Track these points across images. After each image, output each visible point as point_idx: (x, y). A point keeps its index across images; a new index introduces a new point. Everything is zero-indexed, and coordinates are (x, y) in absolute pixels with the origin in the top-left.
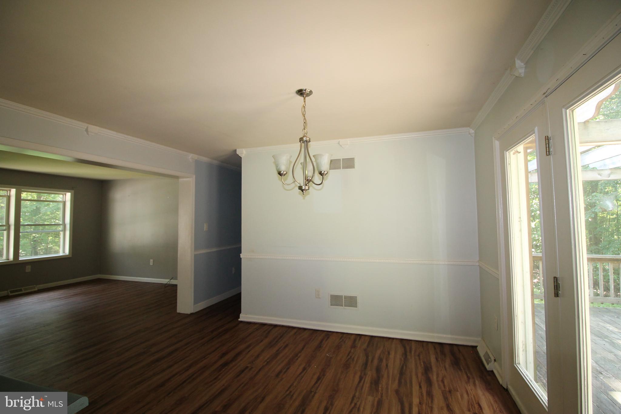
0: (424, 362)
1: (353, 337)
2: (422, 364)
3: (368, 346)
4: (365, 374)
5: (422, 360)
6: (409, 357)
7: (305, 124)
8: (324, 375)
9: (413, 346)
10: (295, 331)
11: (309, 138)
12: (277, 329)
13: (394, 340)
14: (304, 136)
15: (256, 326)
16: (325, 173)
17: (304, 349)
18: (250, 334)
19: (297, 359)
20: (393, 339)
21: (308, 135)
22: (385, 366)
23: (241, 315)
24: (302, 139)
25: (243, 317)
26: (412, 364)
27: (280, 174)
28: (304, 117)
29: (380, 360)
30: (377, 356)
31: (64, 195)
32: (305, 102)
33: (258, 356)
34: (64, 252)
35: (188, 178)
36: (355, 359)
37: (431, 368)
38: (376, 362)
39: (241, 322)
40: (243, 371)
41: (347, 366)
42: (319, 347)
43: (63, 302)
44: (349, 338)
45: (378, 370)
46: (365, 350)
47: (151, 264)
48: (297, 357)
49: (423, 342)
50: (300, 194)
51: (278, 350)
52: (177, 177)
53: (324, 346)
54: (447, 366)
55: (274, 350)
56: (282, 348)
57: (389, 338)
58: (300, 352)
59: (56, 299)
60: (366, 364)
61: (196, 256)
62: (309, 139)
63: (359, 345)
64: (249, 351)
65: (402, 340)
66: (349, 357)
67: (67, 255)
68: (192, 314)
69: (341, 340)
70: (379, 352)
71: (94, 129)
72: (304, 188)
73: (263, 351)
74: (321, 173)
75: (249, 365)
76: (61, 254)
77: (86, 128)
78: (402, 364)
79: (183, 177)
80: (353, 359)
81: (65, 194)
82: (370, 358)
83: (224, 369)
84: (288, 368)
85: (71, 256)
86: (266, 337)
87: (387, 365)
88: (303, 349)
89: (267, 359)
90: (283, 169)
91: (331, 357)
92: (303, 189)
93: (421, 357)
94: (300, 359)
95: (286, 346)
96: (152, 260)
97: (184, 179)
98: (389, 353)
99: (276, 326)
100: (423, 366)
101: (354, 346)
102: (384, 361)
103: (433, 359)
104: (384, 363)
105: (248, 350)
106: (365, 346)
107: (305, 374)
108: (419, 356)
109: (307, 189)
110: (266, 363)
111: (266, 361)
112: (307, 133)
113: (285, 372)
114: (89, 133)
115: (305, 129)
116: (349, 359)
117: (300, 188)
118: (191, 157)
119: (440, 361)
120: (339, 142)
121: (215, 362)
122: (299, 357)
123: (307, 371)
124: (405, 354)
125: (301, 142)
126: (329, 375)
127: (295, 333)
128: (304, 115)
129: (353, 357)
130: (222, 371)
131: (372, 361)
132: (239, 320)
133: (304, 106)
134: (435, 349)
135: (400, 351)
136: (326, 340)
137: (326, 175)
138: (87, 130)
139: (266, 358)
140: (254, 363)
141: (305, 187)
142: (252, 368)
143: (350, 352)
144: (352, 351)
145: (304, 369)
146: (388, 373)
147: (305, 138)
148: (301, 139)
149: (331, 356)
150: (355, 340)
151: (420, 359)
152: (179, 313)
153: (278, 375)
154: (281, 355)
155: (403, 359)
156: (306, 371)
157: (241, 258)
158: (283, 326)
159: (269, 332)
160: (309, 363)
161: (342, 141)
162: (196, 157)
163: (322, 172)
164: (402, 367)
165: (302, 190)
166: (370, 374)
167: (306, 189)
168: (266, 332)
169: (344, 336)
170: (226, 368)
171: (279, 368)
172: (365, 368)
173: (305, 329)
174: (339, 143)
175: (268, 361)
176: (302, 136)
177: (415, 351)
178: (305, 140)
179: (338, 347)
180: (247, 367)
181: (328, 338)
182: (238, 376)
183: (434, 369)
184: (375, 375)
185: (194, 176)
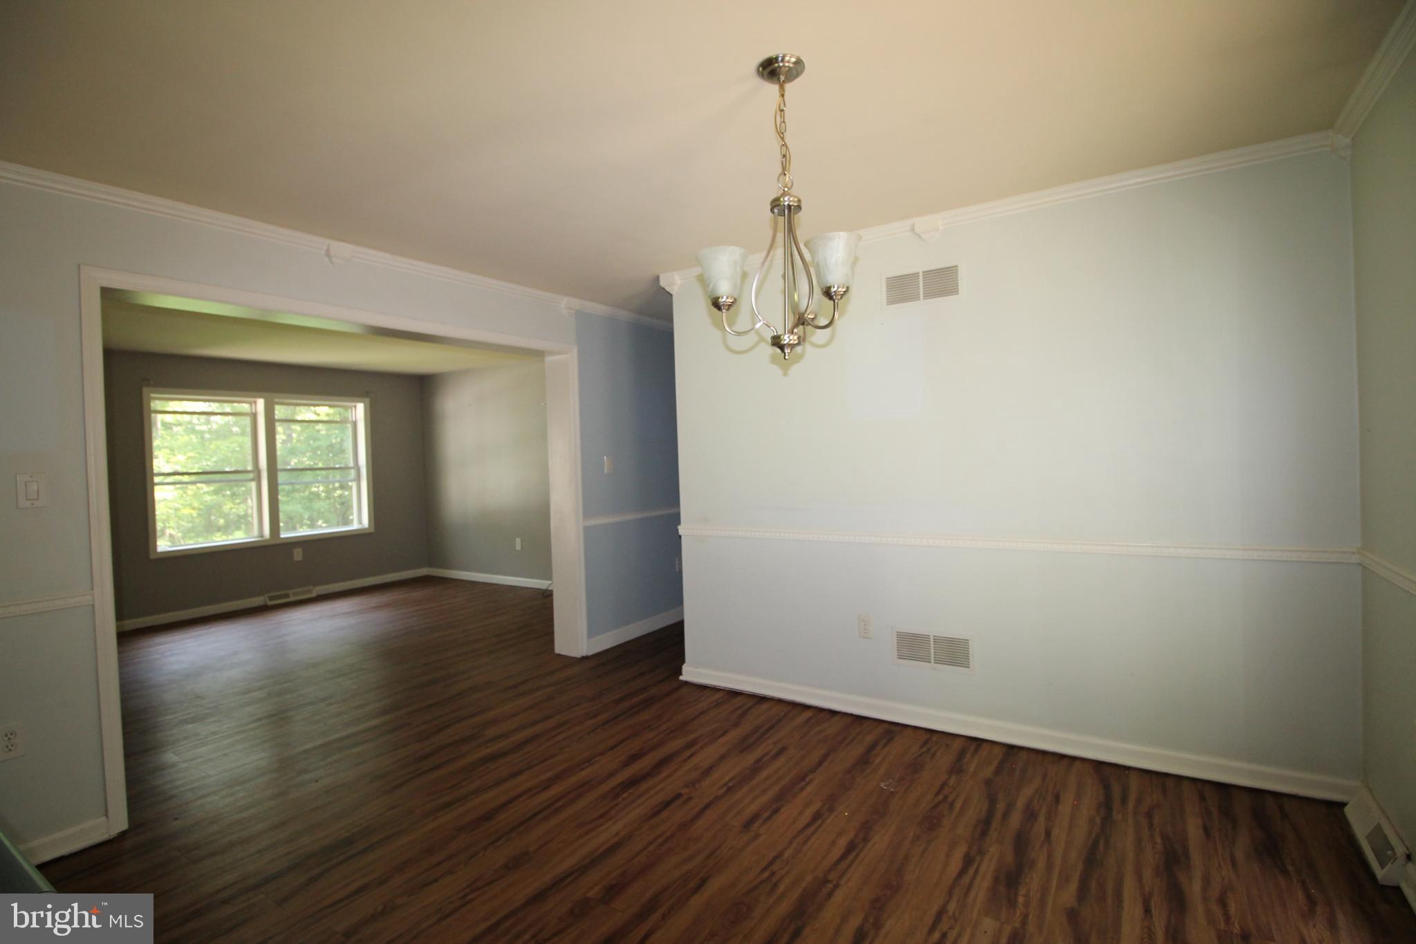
0: (1165, 837)
1: (957, 745)
2: (1159, 840)
3: (998, 772)
4: (981, 852)
5: (1157, 830)
6: (1117, 816)
7: (784, 160)
8: (866, 840)
9: (1134, 783)
10: (809, 714)
11: (796, 197)
12: (764, 706)
13: (1078, 764)
14: (784, 194)
15: (718, 696)
16: (840, 289)
17: (826, 763)
18: (702, 713)
19: (802, 789)
20: (1074, 759)
21: (794, 191)
22: (1043, 835)
23: (685, 668)
24: (777, 203)
25: (690, 673)
26: (1125, 839)
27: (716, 304)
28: (783, 139)
29: (1030, 815)
30: (1021, 802)
31: (354, 409)
32: (783, 96)
33: (708, 771)
34: (360, 522)
35: (559, 353)
36: (958, 805)
37: (1188, 857)
38: (1016, 819)
39: (686, 683)
40: (666, 805)
41: (931, 822)
42: (864, 761)
43: (352, 621)
44: (947, 745)
45: (1021, 843)
46: (988, 783)
47: (518, 547)
48: (803, 783)
49: (1167, 775)
50: (774, 360)
51: (758, 761)
52: (538, 354)
53: (877, 761)
54: (1240, 855)
55: (750, 758)
56: (769, 756)
57: (1063, 757)
58: (813, 771)
59: (344, 614)
60: (985, 825)
61: (587, 530)
62: (796, 200)
63: (972, 769)
64: (692, 755)
65: (1099, 765)
66: (941, 797)
67: (367, 529)
68: (584, 658)
69: (925, 749)
70: (1027, 792)
71: (342, 249)
72: (786, 339)
73: (722, 758)
74: (828, 293)
75: (684, 791)
76: (355, 526)
77: (325, 247)
78: (1094, 835)
79: (552, 353)
80: (952, 805)
81: (355, 407)
82: (1001, 807)
83: (625, 795)
84: (776, 811)
85: (372, 530)
86: (736, 725)
87: (1048, 834)
88: (820, 764)
89: (729, 781)
90: (725, 291)
91: (892, 793)
92: (785, 344)
93: (1157, 819)
94: (809, 789)
95: (782, 751)
96: (518, 540)
97: (557, 357)
98: (1057, 799)
99: (763, 699)
100: (1159, 847)
101: (957, 768)
102: (1042, 818)
103: (1194, 829)
104: (1040, 827)
105: (688, 753)
106: (988, 772)
107: (816, 830)
108: (1149, 815)
109: (796, 342)
110: (725, 789)
111: (726, 784)
112: (792, 186)
113: (769, 818)
114: (334, 260)
115: (785, 174)
116: (940, 802)
117: (777, 342)
118: (566, 304)
119: (1217, 839)
120: (913, 225)
121: (611, 775)
122: (808, 784)
123: (822, 823)
124: (1106, 806)
125: (776, 211)
126: (880, 841)
127: (809, 720)
128: (781, 135)
129: (950, 799)
130: (620, 799)
131: (1006, 815)
132: (681, 678)
133: (782, 107)
134: (1202, 798)
135: (1091, 796)
136: (885, 745)
137: (845, 297)
138: (328, 254)
139: (727, 779)
140: (697, 786)
141: (789, 337)
142: (690, 799)
143: (944, 785)
144: (952, 782)
145: (817, 816)
146: (1050, 856)
147: (786, 199)
148: (775, 203)
149: (892, 790)
150: (961, 754)
151: (1151, 825)
152: (559, 655)
153: (747, 825)
154: (764, 774)
155: (1098, 820)
156: (820, 821)
157: (680, 536)
158: (780, 701)
159: (744, 714)
160: (831, 803)
161: (922, 223)
162: (576, 303)
163: (830, 288)
164: (1095, 844)
165: (782, 348)
166: (996, 854)
167: (791, 342)
168: (739, 712)
169: (934, 738)
170: (631, 791)
171: (754, 808)
172: (984, 833)
173: (833, 713)
174: (913, 230)
175: (730, 784)
176: (774, 196)
177: (1139, 801)
178: (786, 204)
179: (915, 767)
180: (679, 795)
181: (890, 740)
182: (656, 814)
183: (1196, 858)
184: (1010, 857)
185: (575, 351)
